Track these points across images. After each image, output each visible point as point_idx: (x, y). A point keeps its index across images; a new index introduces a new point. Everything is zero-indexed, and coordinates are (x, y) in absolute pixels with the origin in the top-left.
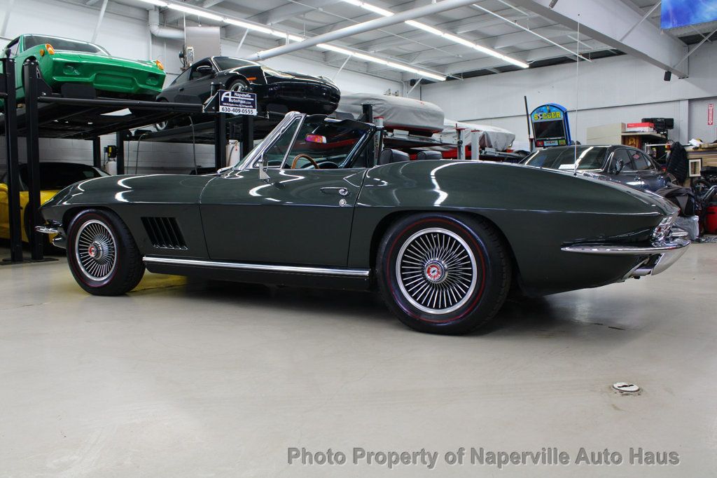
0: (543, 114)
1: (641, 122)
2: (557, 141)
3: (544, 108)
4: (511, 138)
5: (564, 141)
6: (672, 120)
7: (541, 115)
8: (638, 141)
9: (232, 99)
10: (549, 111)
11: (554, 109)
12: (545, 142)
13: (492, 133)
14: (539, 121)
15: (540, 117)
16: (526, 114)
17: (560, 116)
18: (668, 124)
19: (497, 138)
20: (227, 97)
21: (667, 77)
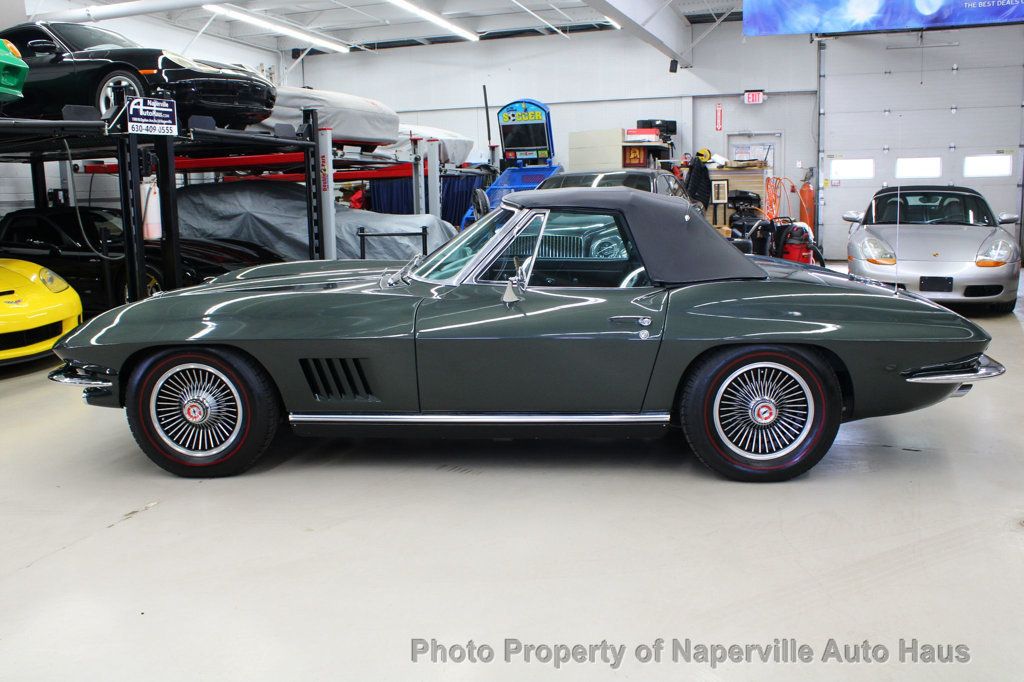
0: (517, 114)
1: (635, 127)
2: (535, 152)
3: (517, 105)
4: (468, 145)
5: (546, 152)
6: (674, 124)
7: (513, 115)
8: (642, 153)
9: (144, 110)
10: (526, 110)
11: (533, 107)
12: (518, 154)
13: (450, 141)
14: (510, 123)
15: (512, 118)
16: (484, 105)
17: (540, 118)
18: (668, 128)
19: (455, 148)
20: (137, 107)
21: (673, 69)
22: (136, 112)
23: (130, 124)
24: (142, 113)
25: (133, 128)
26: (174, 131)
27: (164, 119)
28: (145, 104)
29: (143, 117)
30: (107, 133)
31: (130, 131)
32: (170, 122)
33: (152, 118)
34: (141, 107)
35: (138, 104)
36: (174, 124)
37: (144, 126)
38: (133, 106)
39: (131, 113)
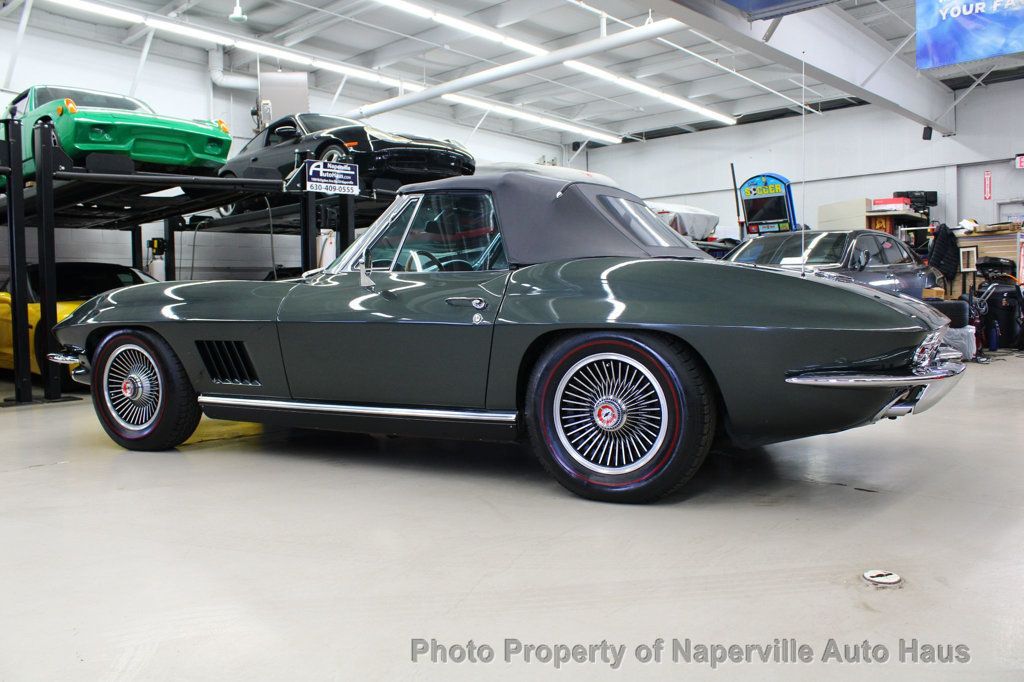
0: (758, 188)
1: (892, 197)
2: (776, 226)
3: (758, 179)
4: (714, 222)
5: (787, 225)
6: (934, 194)
7: (754, 190)
8: (888, 223)
9: (324, 172)
10: (766, 184)
11: (773, 180)
12: (760, 227)
13: (688, 214)
14: (752, 197)
15: (754, 192)
16: (733, 187)
17: (780, 191)
18: (930, 199)
19: (694, 222)
20: (317, 169)
21: (927, 135)
22: (316, 174)
23: (309, 184)
24: (321, 174)
25: (311, 187)
26: (356, 191)
27: (346, 180)
28: (325, 166)
29: (323, 178)
30: (285, 190)
31: (308, 189)
32: (351, 182)
33: (333, 179)
34: (321, 169)
35: (318, 166)
36: (355, 184)
37: (324, 185)
38: (313, 168)
39: (311, 174)
